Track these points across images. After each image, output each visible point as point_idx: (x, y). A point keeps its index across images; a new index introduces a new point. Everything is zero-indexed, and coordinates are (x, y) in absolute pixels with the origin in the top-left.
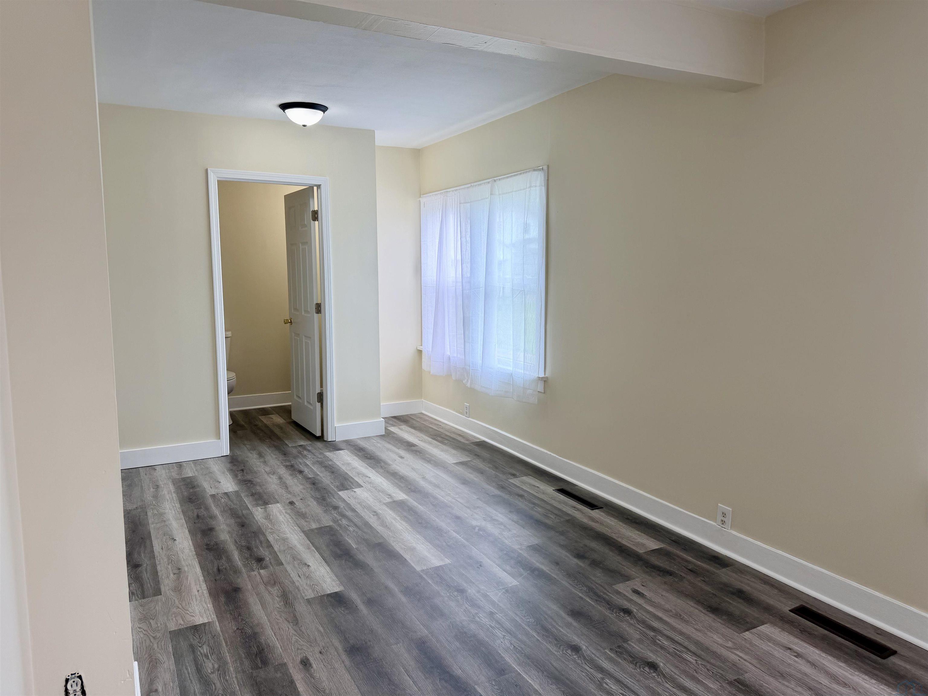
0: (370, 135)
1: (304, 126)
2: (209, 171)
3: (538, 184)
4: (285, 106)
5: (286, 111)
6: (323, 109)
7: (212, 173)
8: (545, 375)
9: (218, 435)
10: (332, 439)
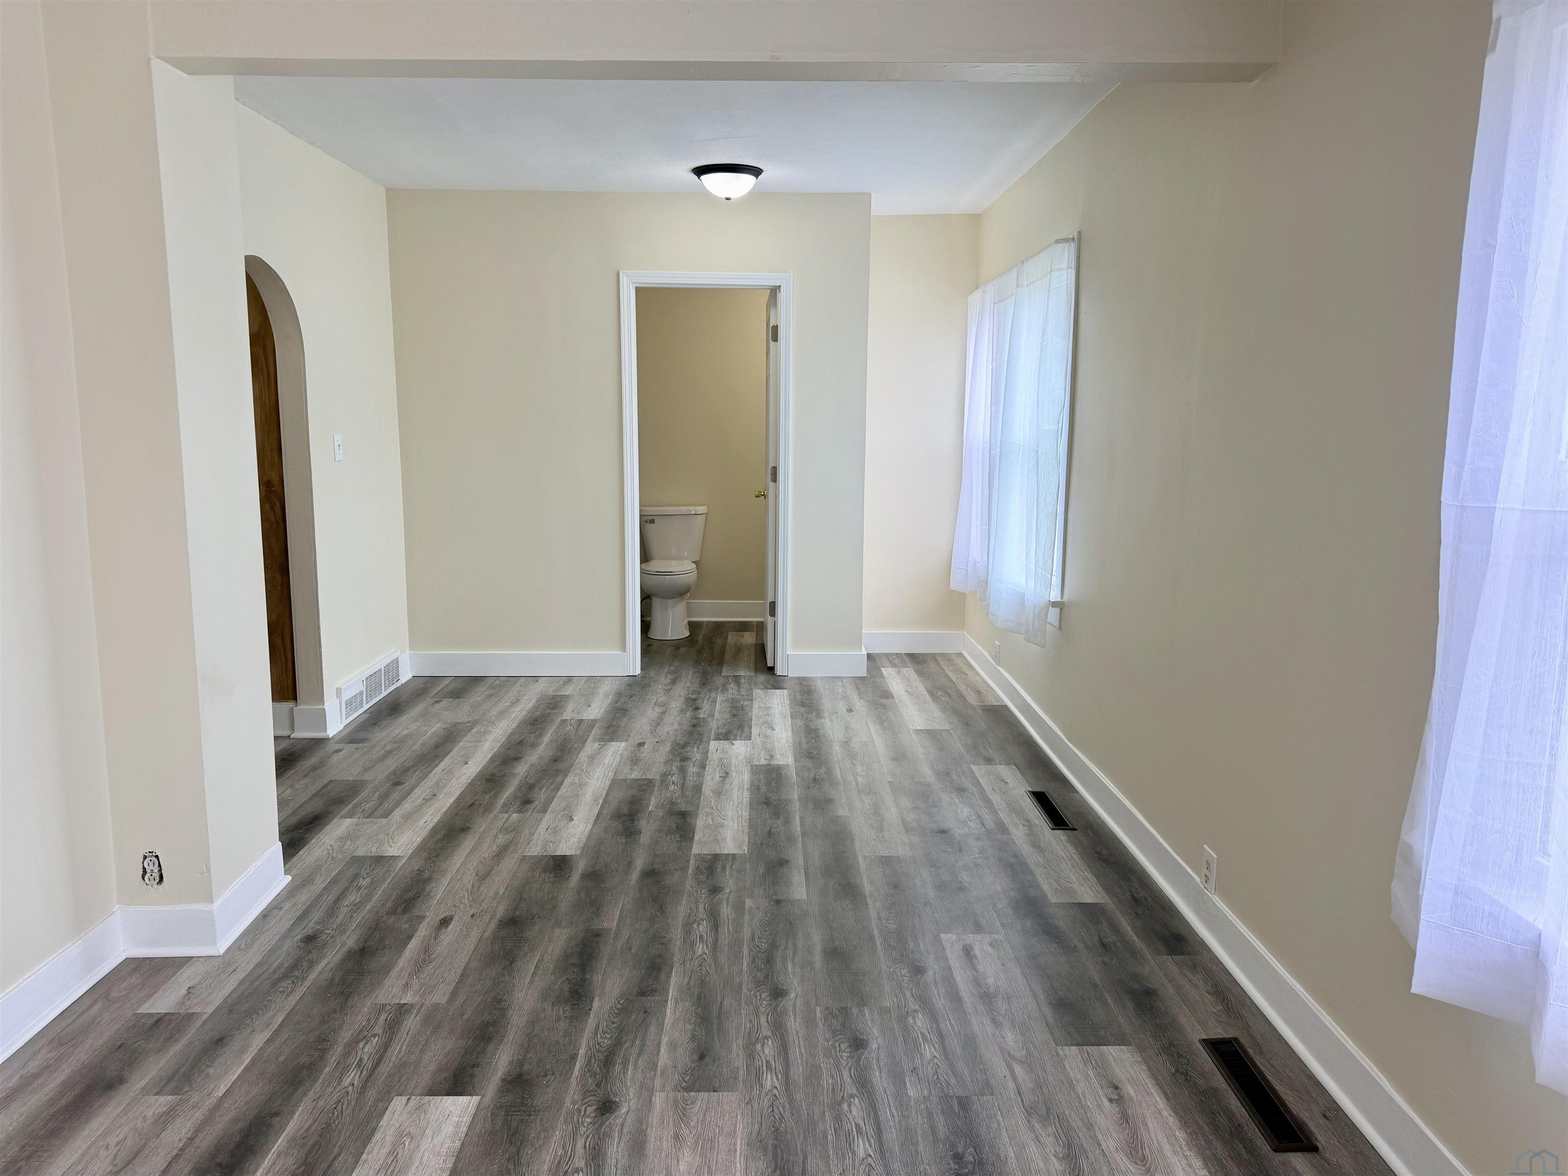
0: (864, 199)
1: (728, 199)
2: (621, 274)
3: (1065, 265)
4: (701, 171)
5: (703, 177)
6: (756, 171)
7: (625, 278)
8: (1062, 597)
9: (623, 647)
10: (782, 672)
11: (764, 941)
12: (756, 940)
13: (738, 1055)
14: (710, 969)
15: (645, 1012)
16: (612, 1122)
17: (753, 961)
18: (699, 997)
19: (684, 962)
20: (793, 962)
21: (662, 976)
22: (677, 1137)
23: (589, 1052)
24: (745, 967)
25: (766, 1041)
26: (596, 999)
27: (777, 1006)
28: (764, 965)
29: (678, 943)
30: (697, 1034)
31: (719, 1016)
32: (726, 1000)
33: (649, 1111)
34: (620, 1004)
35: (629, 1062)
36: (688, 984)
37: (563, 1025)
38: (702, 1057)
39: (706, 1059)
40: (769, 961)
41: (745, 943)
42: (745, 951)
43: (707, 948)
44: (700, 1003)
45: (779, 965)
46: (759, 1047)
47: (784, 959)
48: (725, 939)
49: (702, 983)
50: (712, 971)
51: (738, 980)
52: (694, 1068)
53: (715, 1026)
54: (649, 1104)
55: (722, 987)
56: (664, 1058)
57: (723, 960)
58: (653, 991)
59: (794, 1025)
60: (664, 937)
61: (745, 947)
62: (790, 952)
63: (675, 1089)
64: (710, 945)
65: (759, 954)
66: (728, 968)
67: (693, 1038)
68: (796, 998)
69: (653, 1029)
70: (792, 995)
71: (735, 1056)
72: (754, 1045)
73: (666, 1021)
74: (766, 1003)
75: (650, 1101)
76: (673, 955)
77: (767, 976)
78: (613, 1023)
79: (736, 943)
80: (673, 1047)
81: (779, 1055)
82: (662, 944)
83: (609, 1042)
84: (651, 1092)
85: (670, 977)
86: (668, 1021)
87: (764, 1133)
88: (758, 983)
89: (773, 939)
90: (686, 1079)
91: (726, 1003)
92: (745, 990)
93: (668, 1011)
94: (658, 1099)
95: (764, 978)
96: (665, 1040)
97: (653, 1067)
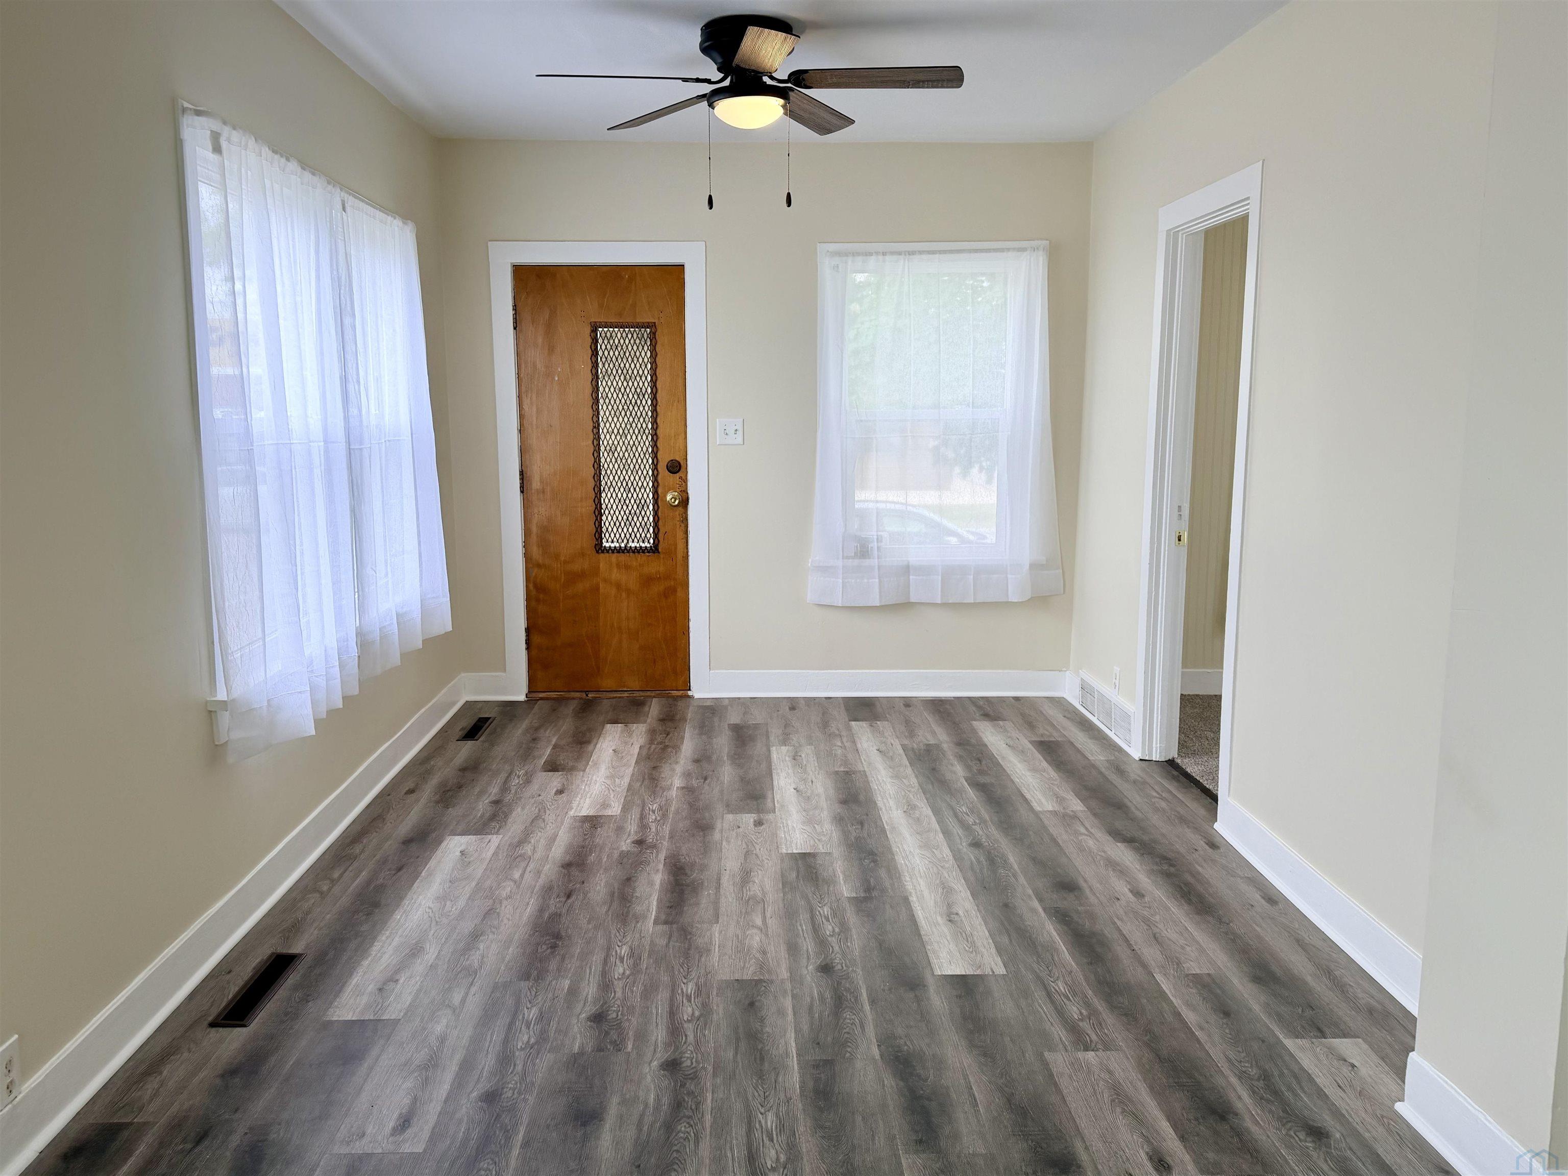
11: (682, 1135)
12: (693, 1135)
13: (718, 1006)
14: (753, 1093)
15: (818, 1044)
16: (817, 960)
17: (698, 1104)
18: (762, 1059)
19: (788, 1101)
20: (646, 1105)
21: (811, 1084)
22: (764, 953)
23: (860, 1007)
24: (709, 1096)
25: (689, 1018)
26: (878, 1057)
27: (674, 1051)
28: (684, 1100)
29: (802, 1129)
30: (759, 1024)
31: (738, 1040)
32: (731, 1057)
33: (790, 968)
34: (849, 1052)
35: (819, 1000)
36: (777, 1075)
37: (900, 1031)
38: (752, 1004)
39: (747, 1002)
40: (677, 1105)
41: (708, 1130)
42: (708, 1118)
43: (760, 1122)
44: (761, 1054)
45: (665, 1100)
46: (697, 1013)
47: (657, 1108)
48: (738, 1133)
49: (761, 1075)
50: (750, 1090)
51: (718, 1081)
52: (758, 996)
53: (741, 1030)
54: (791, 970)
55: (737, 1072)
56: (788, 1003)
57: (738, 1106)
58: (816, 1066)
59: (659, 1034)
60: (823, 1137)
61: (708, 1125)
62: (648, 1119)
63: (772, 982)
64: (757, 1126)
65: (691, 1114)
66: (730, 1094)
67: (762, 1020)
68: (651, 1061)
69: (805, 1028)
70: (655, 1063)
71: (720, 1008)
72: (701, 1015)
73: (793, 1035)
74: (687, 1055)
75: (791, 974)
76: (804, 1110)
77: (683, 1085)
78: (848, 1033)
79: (721, 1128)
80: (781, 1013)
81: (678, 1007)
82: (822, 1127)
83: (845, 1015)
84: (792, 979)
85: (800, 1082)
86: (791, 1036)
87: (697, 957)
88: (695, 1077)
89: (668, 1138)
90: (763, 988)
91: (730, 1054)
92: (710, 1068)
93: (793, 1044)
94: (784, 974)
95: (685, 1084)
96: (790, 1017)
97: (794, 997)
